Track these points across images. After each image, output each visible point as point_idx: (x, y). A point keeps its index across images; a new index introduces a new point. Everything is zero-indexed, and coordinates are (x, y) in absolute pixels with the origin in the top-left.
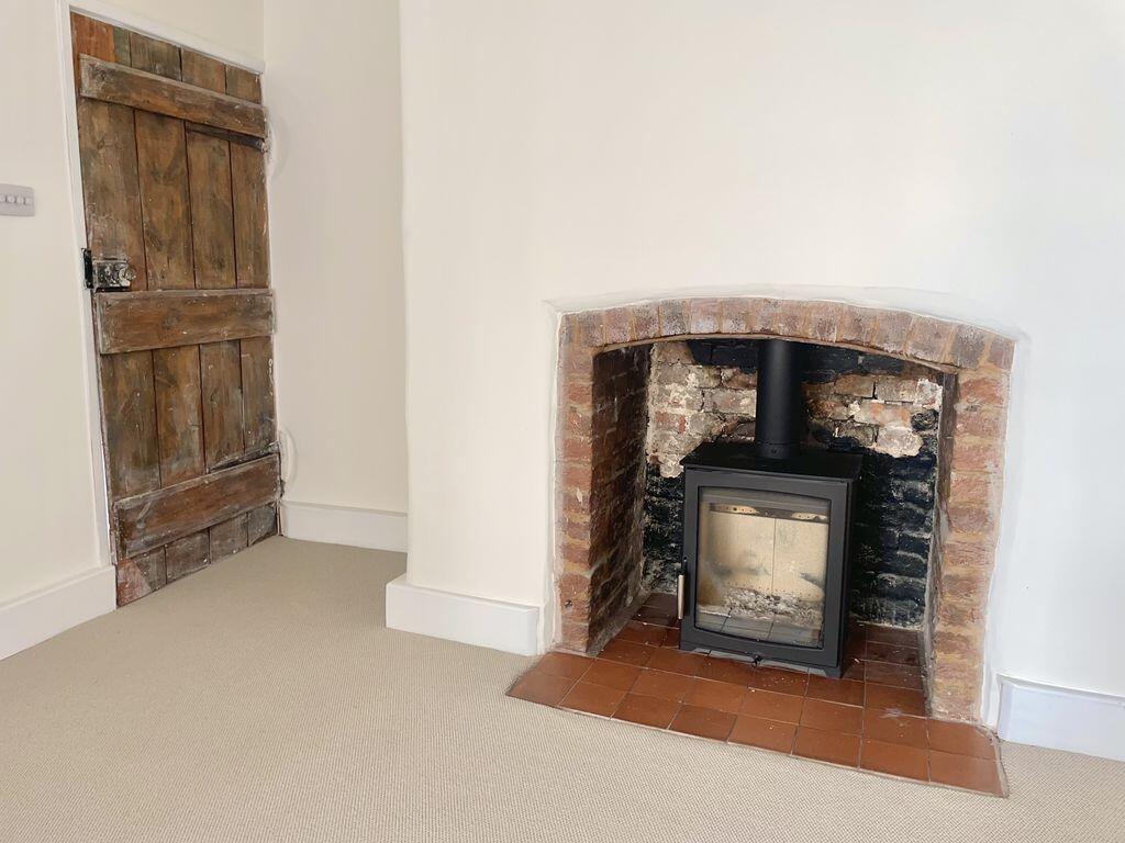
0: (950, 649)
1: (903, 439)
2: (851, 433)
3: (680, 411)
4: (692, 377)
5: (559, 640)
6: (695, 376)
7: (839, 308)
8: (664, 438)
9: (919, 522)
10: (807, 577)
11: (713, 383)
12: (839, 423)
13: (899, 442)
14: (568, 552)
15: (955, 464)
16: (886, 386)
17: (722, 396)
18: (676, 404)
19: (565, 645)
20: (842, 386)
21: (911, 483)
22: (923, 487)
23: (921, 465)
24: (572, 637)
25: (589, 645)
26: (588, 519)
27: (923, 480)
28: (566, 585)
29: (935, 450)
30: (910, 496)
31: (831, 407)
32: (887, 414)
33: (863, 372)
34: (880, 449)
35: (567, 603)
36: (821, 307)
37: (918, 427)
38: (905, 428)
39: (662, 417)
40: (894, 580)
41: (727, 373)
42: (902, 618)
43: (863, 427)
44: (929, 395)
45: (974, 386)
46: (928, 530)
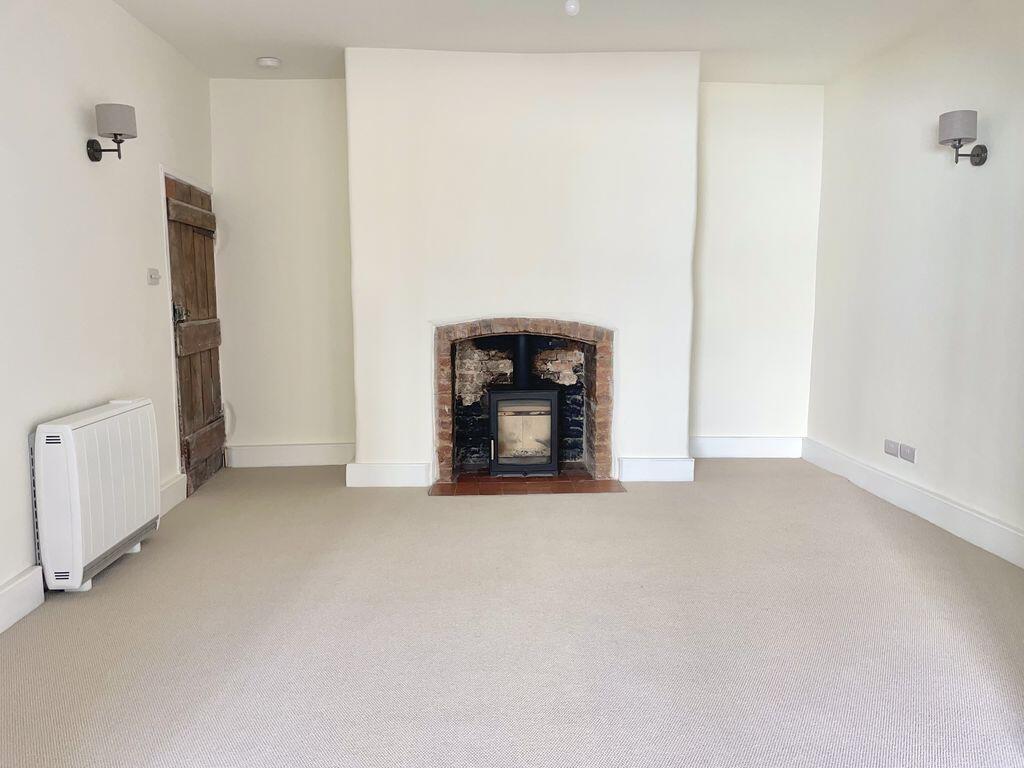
0: (600, 451)
1: (569, 377)
2: (549, 376)
3: (470, 372)
4: (476, 356)
5: (438, 478)
6: (477, 355)
7: (553, 321)
8: (464, 386)
9: (578, 413)
10: (538, 441)
11: (486, 358)
12: (543, 372)
13: (568, 379)
14: (441, 436)
15: (598, 378)
16: (562, 355)
17: (490, 364)
18: (469, 369)
19: (442, 480)
20: (543, 356)
21: (574, 396)
22: (579, 398)
23: (576, 388)
24: (446, 476)
25: (452, 479)
26: (451, 419)
27: (579, 394)
28: (441, 452)
29: (582, 380)
30: (575, 402)
31: (540, 365)
32: (562, 367)
33: (552, 348)
34: (561, 383)
35: (441, 460)
36: (546, 321)
37: (575, 372)
38: (571, 372)
39: (462, 376)
40: (570, 440)
41: (493, 352)
42: (574, 457)
43: (553, 373)
44: (578, 357)
45: (602, 348)
46: (582, 416)
